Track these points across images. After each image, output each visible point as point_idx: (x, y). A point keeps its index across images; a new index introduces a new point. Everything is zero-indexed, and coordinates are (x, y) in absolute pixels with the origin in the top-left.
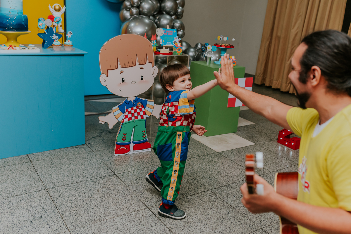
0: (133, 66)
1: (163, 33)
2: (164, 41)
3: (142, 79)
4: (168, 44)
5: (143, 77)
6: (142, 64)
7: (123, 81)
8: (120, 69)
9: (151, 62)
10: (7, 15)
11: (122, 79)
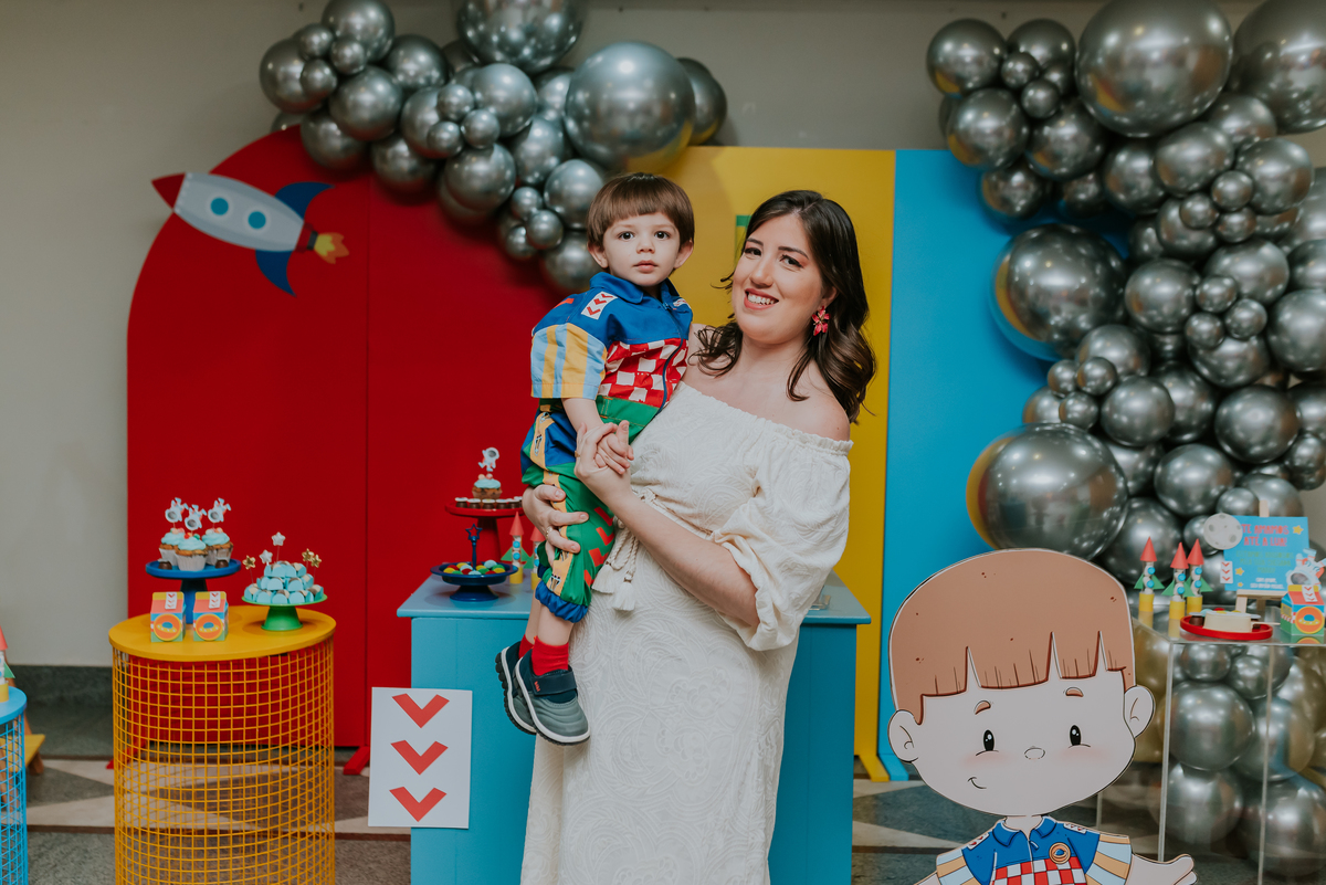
0: (1035, 684)
1: (1239, 534)
2: (1240, 572)
3: (1076, 740)
4: (1261, 586)
5: (1078, 731)
6: (1077, 678)
7: (989, 745)
8: (975, 693)
9: (1121, 670)
11: (986, 737)
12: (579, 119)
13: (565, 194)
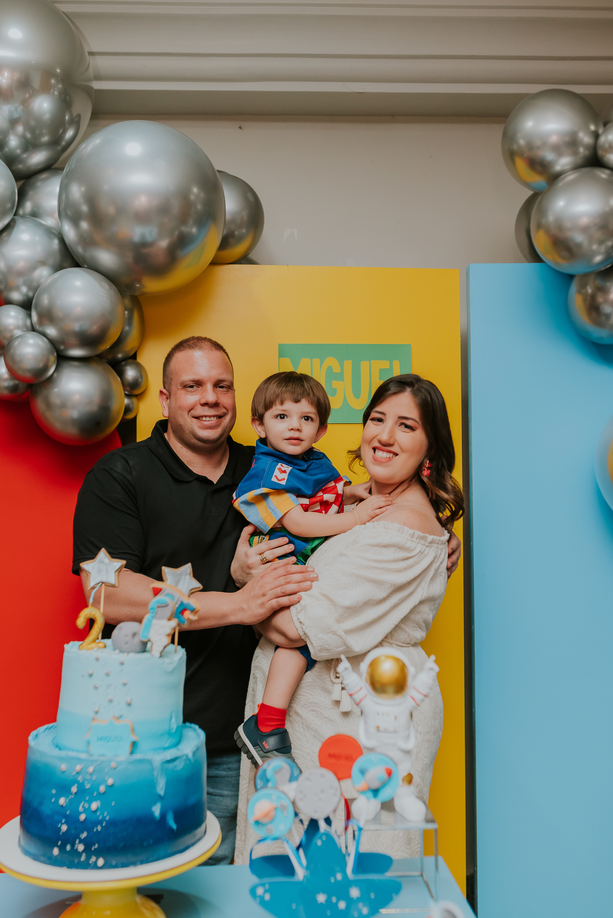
10: (63, 767)
12: (75, 220)
13: (58, 313)
